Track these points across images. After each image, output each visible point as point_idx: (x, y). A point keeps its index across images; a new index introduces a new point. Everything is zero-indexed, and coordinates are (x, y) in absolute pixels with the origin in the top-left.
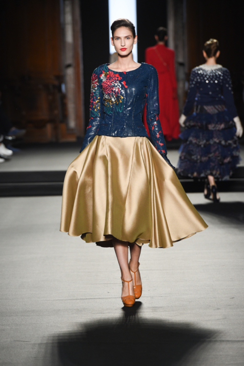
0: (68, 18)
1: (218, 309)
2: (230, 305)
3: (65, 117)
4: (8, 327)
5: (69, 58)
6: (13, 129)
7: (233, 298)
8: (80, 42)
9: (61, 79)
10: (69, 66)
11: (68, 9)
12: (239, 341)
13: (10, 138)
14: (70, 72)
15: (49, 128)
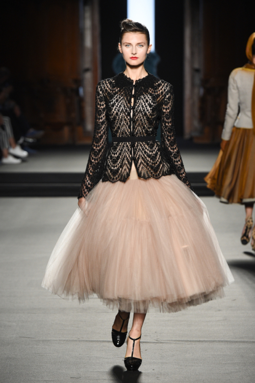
0: (88, 23)
1: (219, 310)
2: (231, 307)
3: (82, 120)
4: (14, 324)
5: (87, 62)
6: (32, 131)
7: (234, 300)
8: (98, 47)
9: (79, 82)
10: (87, 70)
11: (88, 15)
12: (237, 342)
13: (30, 140)
14: (88, 76)
15: (66, 131)
